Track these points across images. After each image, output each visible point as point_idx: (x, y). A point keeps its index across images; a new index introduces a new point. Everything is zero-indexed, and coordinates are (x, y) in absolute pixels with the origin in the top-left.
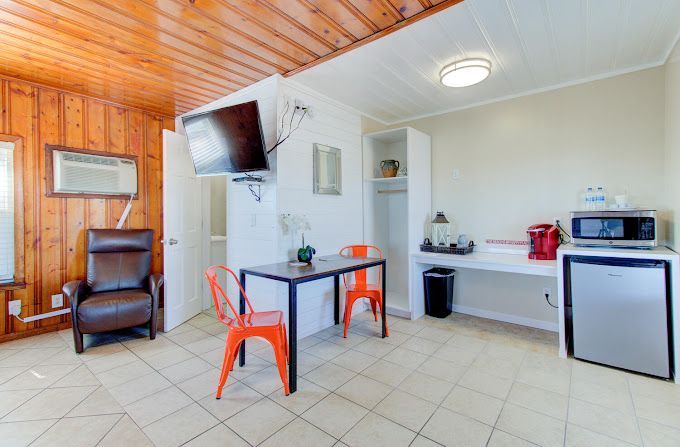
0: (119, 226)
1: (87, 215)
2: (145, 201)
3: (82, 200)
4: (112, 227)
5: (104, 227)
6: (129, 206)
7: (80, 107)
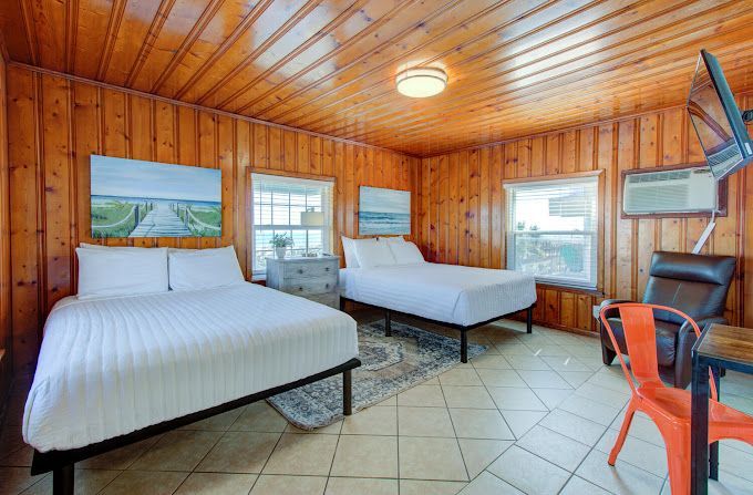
0: (696, 250)
1: (657, 236)
2: (738, 219)
3: (653, 221)
4: (688, 251)
5: (677, 250)
6: (711, 225)
7: (655, 124)
